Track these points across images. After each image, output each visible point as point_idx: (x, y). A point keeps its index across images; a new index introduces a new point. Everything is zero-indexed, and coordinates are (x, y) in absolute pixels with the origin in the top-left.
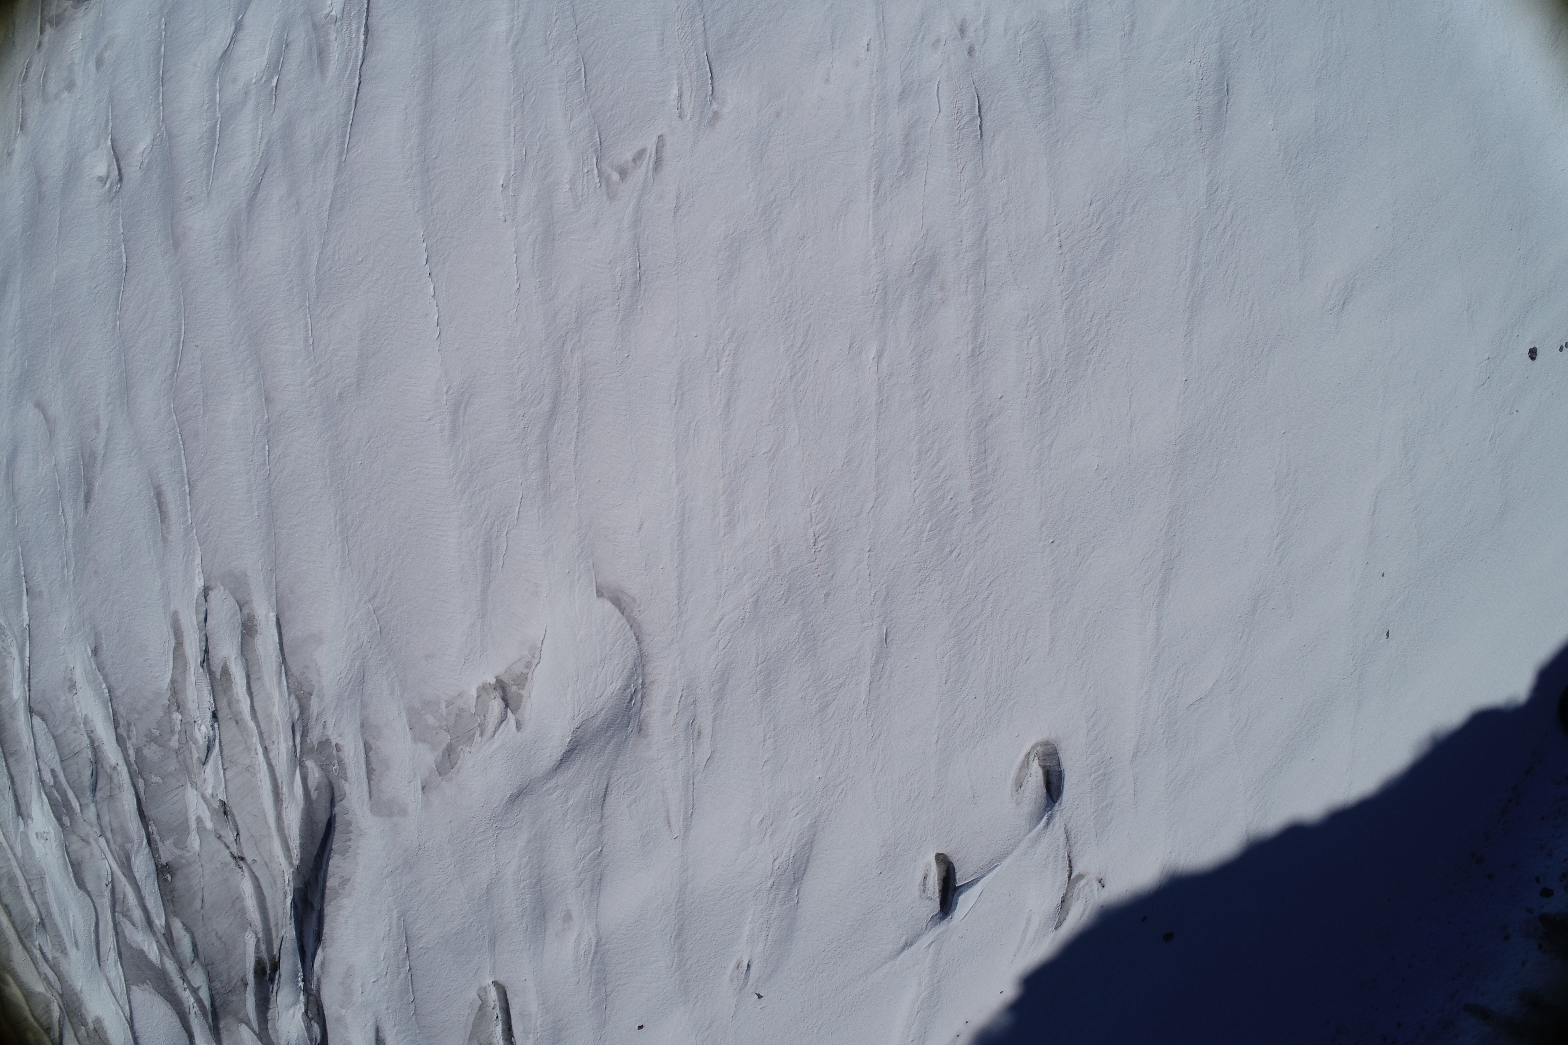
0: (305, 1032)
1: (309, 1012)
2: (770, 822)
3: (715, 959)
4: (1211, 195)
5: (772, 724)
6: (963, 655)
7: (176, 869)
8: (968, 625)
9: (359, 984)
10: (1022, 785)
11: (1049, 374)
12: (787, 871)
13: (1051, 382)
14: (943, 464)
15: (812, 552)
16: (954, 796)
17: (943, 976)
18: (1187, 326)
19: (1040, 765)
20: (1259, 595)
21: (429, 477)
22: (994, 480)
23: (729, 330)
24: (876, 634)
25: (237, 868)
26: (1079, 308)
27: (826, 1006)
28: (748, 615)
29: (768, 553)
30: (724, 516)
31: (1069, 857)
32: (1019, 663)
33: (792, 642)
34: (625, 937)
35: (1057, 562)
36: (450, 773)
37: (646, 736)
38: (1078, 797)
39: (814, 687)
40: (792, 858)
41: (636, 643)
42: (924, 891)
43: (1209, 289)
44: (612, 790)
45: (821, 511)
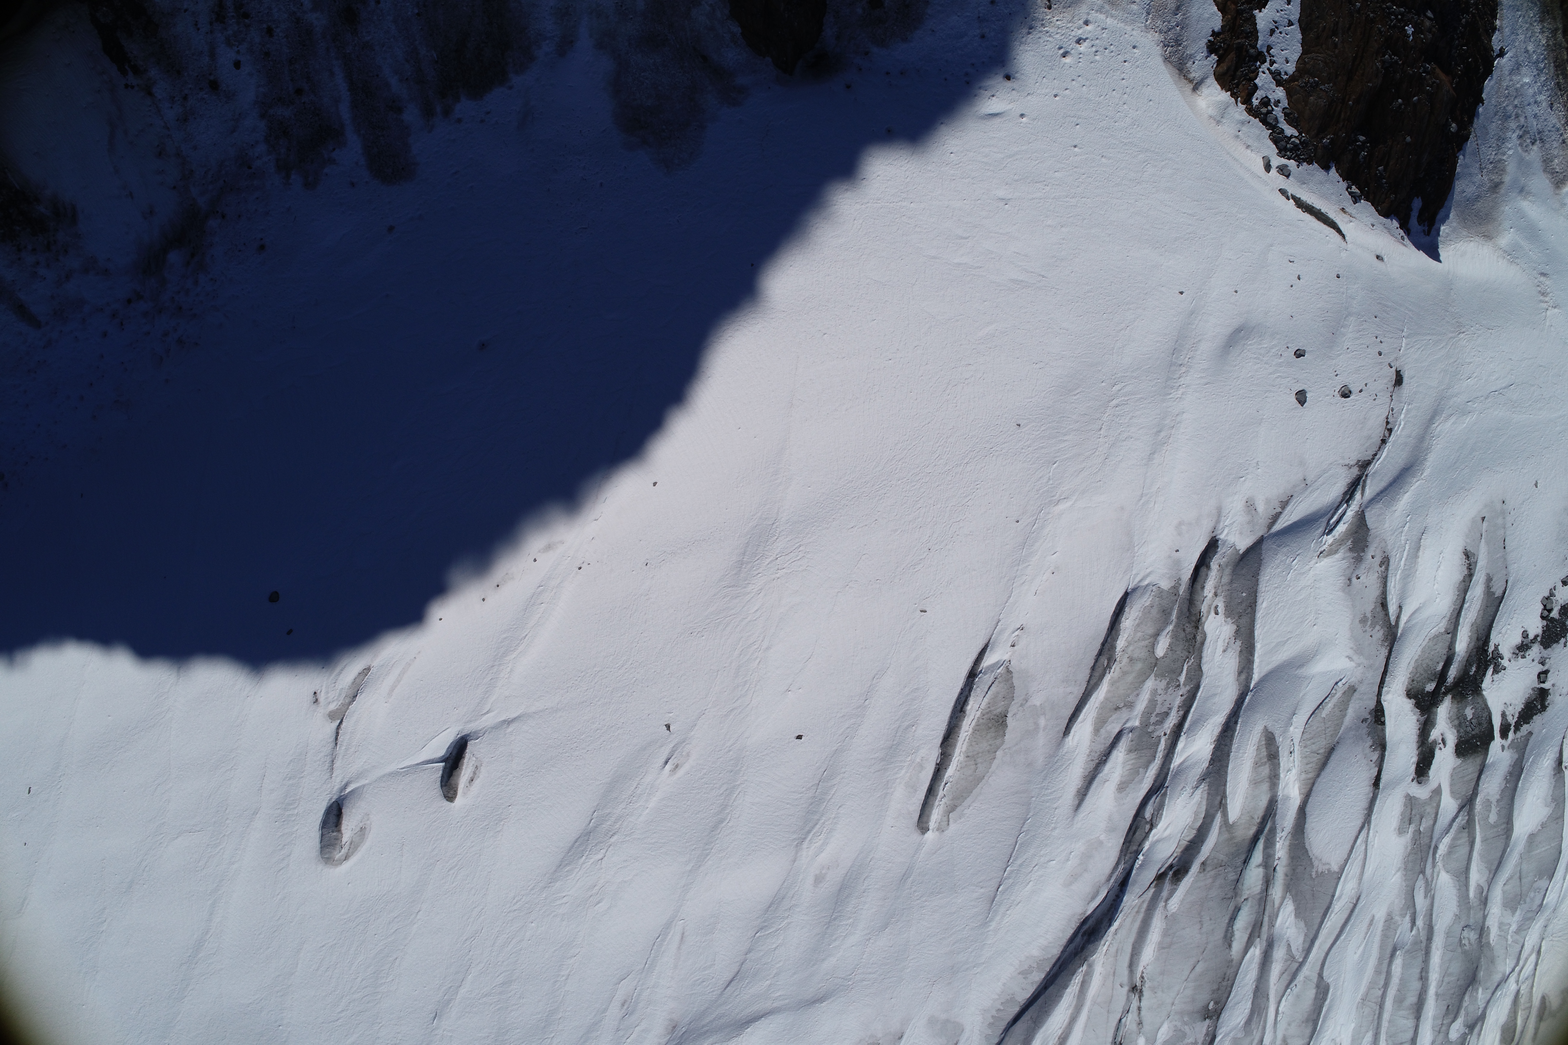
0: (1166, 803)
1: (1147, 831)
2: (591, 899)
3: (694, 786)
5: (557, 986)
7: (1198, 1012)
8: (364, 997)
9: (1070, 863)
10: (360, 828)
12: (594, 844)
16: (419, 854)
17: (486, 672)
20: (125, 893)
24: (443, 1023)
25: (1146, 979)
27: (607, 689)
31: (336, 744)
32: (330, 948)
34: (772, 839)
35: (280, 1010)
36: (869, 1042)
37: (671, 1020)
38: (313, 799)
40: (586, 855)
42: (477, 767)
44: (722, 984)
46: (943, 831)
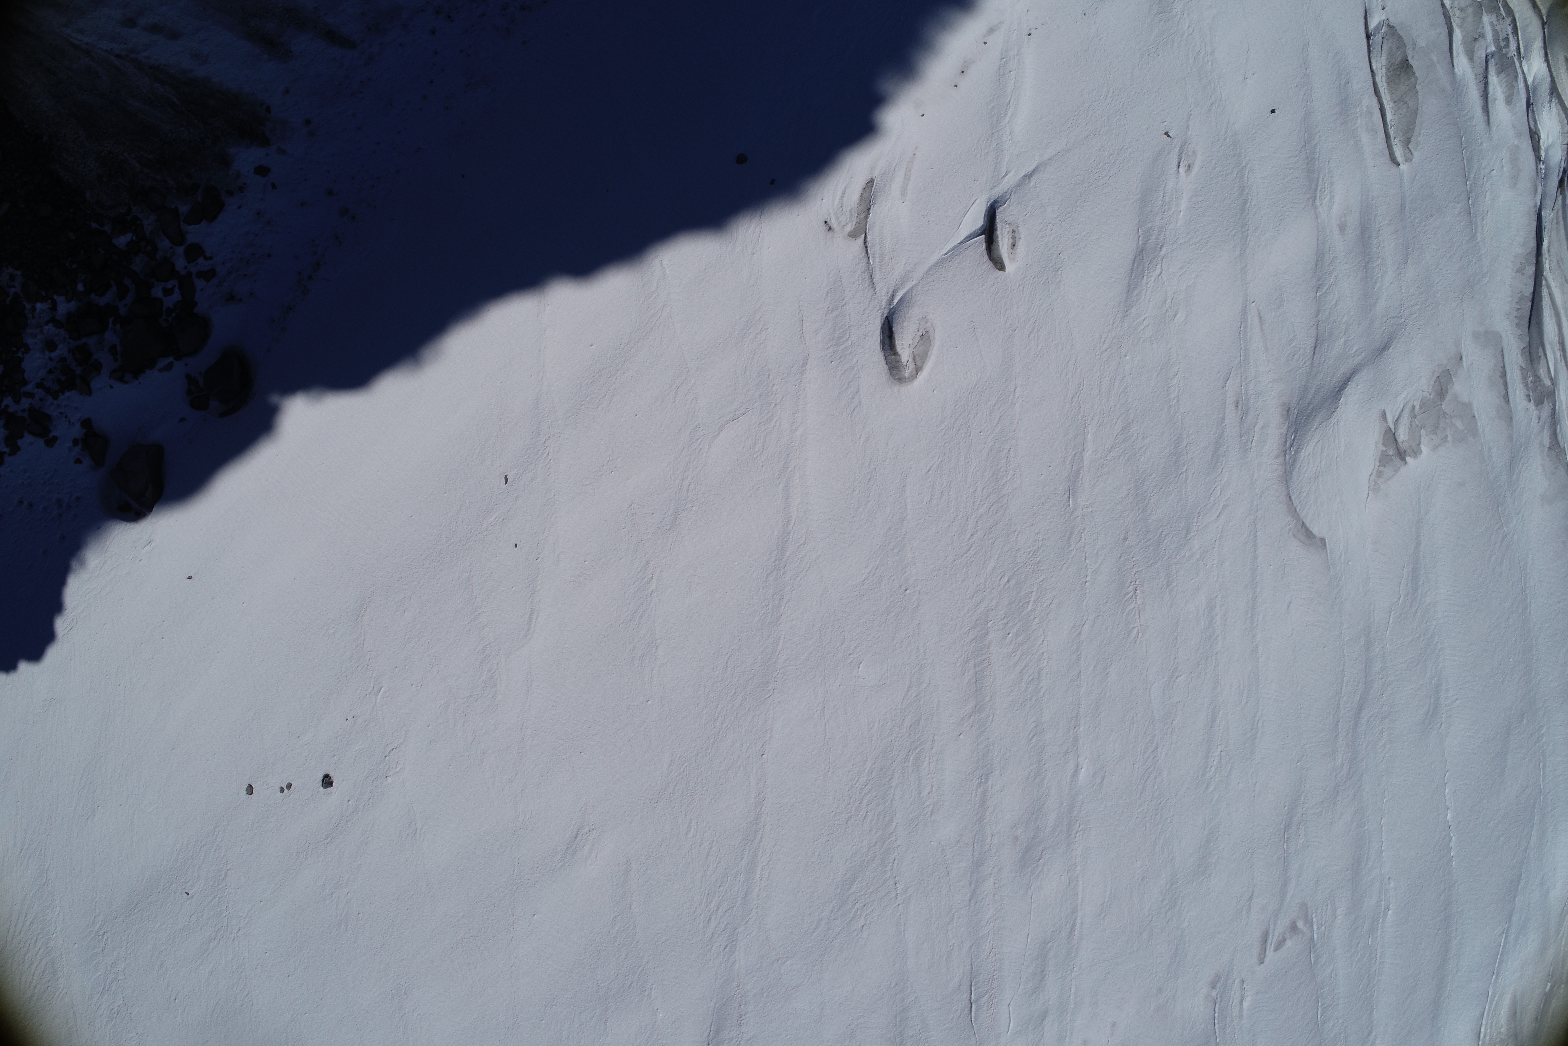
2: (1168, 313)
3: (1212, 176)
4: (732, 942)
6: (995, 477)
8: (990, 508)
9: (1505, 169)
10: (920, 337)
11: (911, 759)
12: (1149, 262)
13: (910, 751)
14: (1017, 668)
15: (1138, 581)
16: (994, 331)
17: (990, 140)
18: (762, 810)
19: (899, 356)
20: (670, 529)
21: (1459, 649)
22: (967, 653)
23: (1211, 789)
24: (1079, 500)
26: (879, 824)
27: (1103, 120)
28: (1195, 520)
29: (1177, 580)
30: (1216, 615)
31: (869, 258)
32: (938, 467)
33: (1156, 493)
34: (1292, 205)
35: (902, 570)
36: (1440, 372)
37: (1283, 404)
38: (865, 322)
39: (1136, 448)
40: (1145, 275)
41: (1291, 494)
42: (1014, 231)
43: (736, 849)
44: (1309, 353)
45: (1130, 621)
46: (1411, 160)
